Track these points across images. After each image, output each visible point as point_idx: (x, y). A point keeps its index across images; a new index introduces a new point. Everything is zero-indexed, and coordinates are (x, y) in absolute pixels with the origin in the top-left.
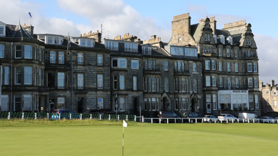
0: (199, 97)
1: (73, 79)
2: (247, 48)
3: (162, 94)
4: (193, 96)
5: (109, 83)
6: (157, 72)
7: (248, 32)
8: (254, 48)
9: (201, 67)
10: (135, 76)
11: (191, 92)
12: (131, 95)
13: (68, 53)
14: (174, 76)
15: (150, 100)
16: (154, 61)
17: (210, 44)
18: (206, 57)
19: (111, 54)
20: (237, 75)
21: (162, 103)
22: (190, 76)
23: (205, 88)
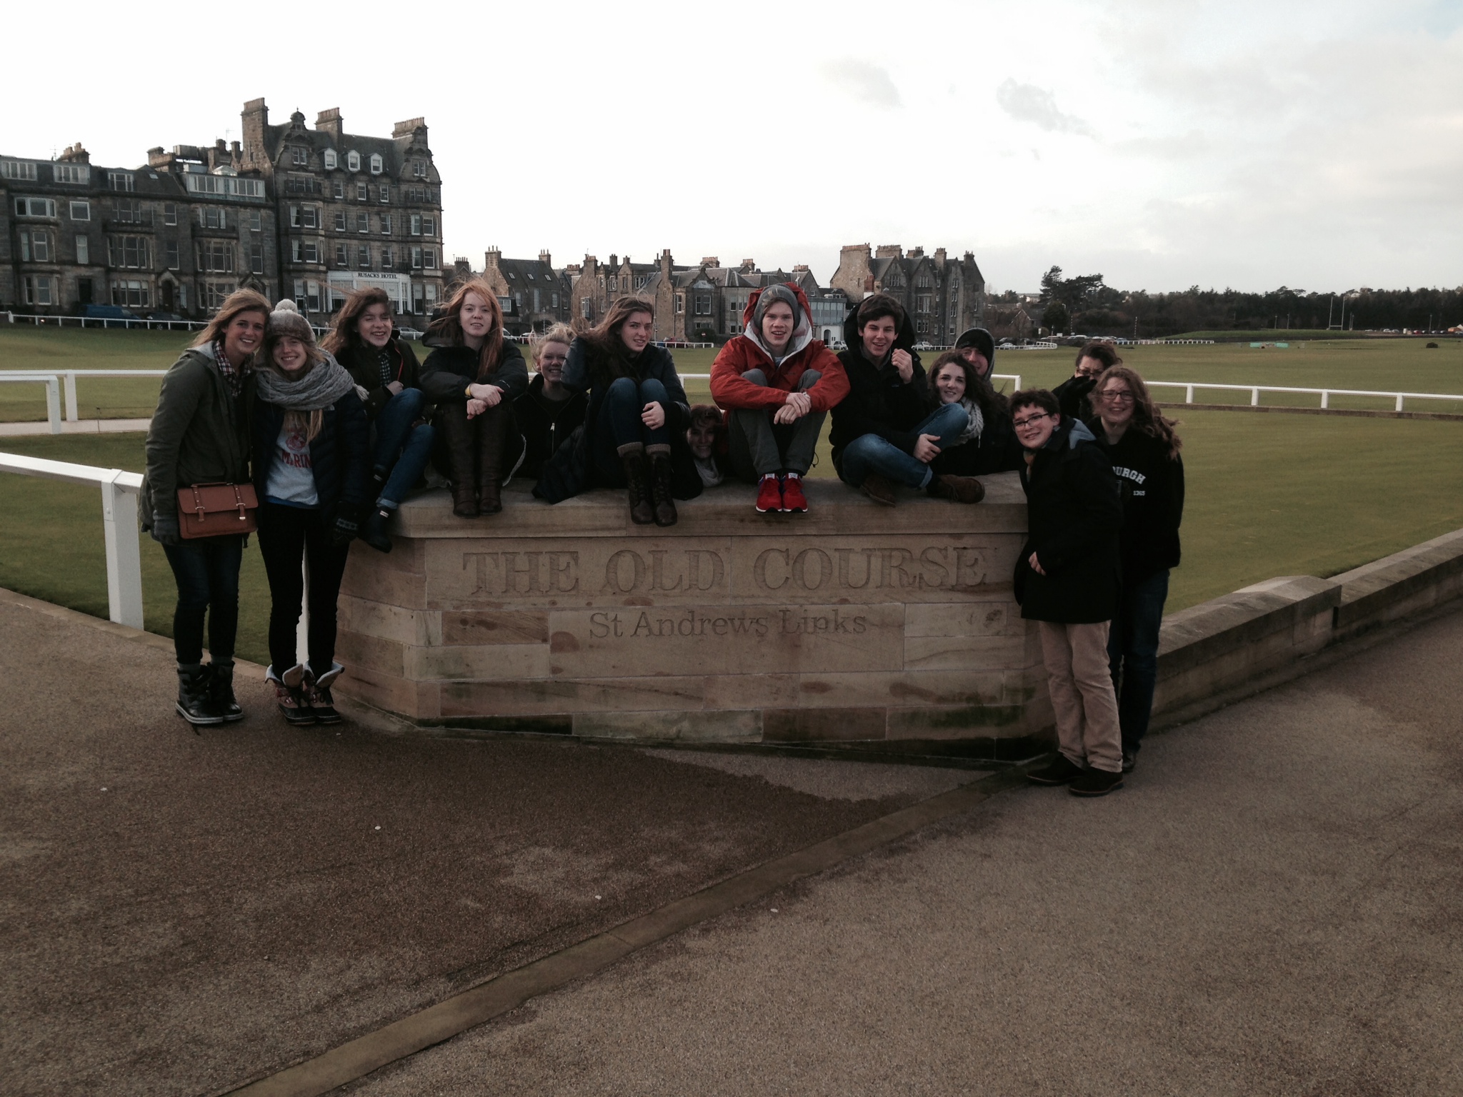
0: (266, 283)
2: (413, 182)
3: (159, 275)
4: (250, 280)
7: (416, 147)
8: (432, 183)
9: (273, 220)
10: (80, 234)
11: (245, 272)
12: (71, 274)
14: (193, 236)
15: (123, 285)
16: (137, 206)
17: (306, 171)
18: (290, 198)
19: (14, 187)
20: (385, 240)
21: (161, 293)
22: (237, 239)
23: (291, 267)
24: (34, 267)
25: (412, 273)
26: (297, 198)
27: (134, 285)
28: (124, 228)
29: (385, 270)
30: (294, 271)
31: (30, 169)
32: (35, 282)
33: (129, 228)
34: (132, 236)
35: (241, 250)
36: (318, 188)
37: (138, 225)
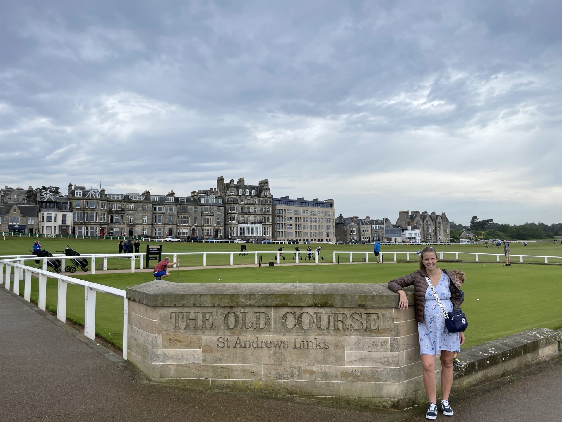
0: (221, 228)
1: (126, 218)
2: (264, 197)
3: (191, 227)
4: (216, 227)
5: (151, 220)
6: (187, 214)
7: (265, 187)
8: (269, 197)
9: (224, 210)
10: (171, 216)
11: (215, 225)
12: (167, 227)
13: (124, 204)
14: (201, 216)
15: (181, 231)
16: (186, 207)
17: (234, 196)
18: (229, 203)
19: (153, 203)
20: (256, 215)
21: (191, 231)
22: (213, 215)
23: (228, 223)
24: (157, 226)
25: (263, 223)
26: (231, 203)
27: (184, 231)
28: (183, 214)
29: (255, 223)
30: (229, 224)
31: (159, 198)
32: (157, 230)
33: (184, 214)
34: (185, 216)
35: (214, 219)
36: (237, 200)
37: (187, 213)
